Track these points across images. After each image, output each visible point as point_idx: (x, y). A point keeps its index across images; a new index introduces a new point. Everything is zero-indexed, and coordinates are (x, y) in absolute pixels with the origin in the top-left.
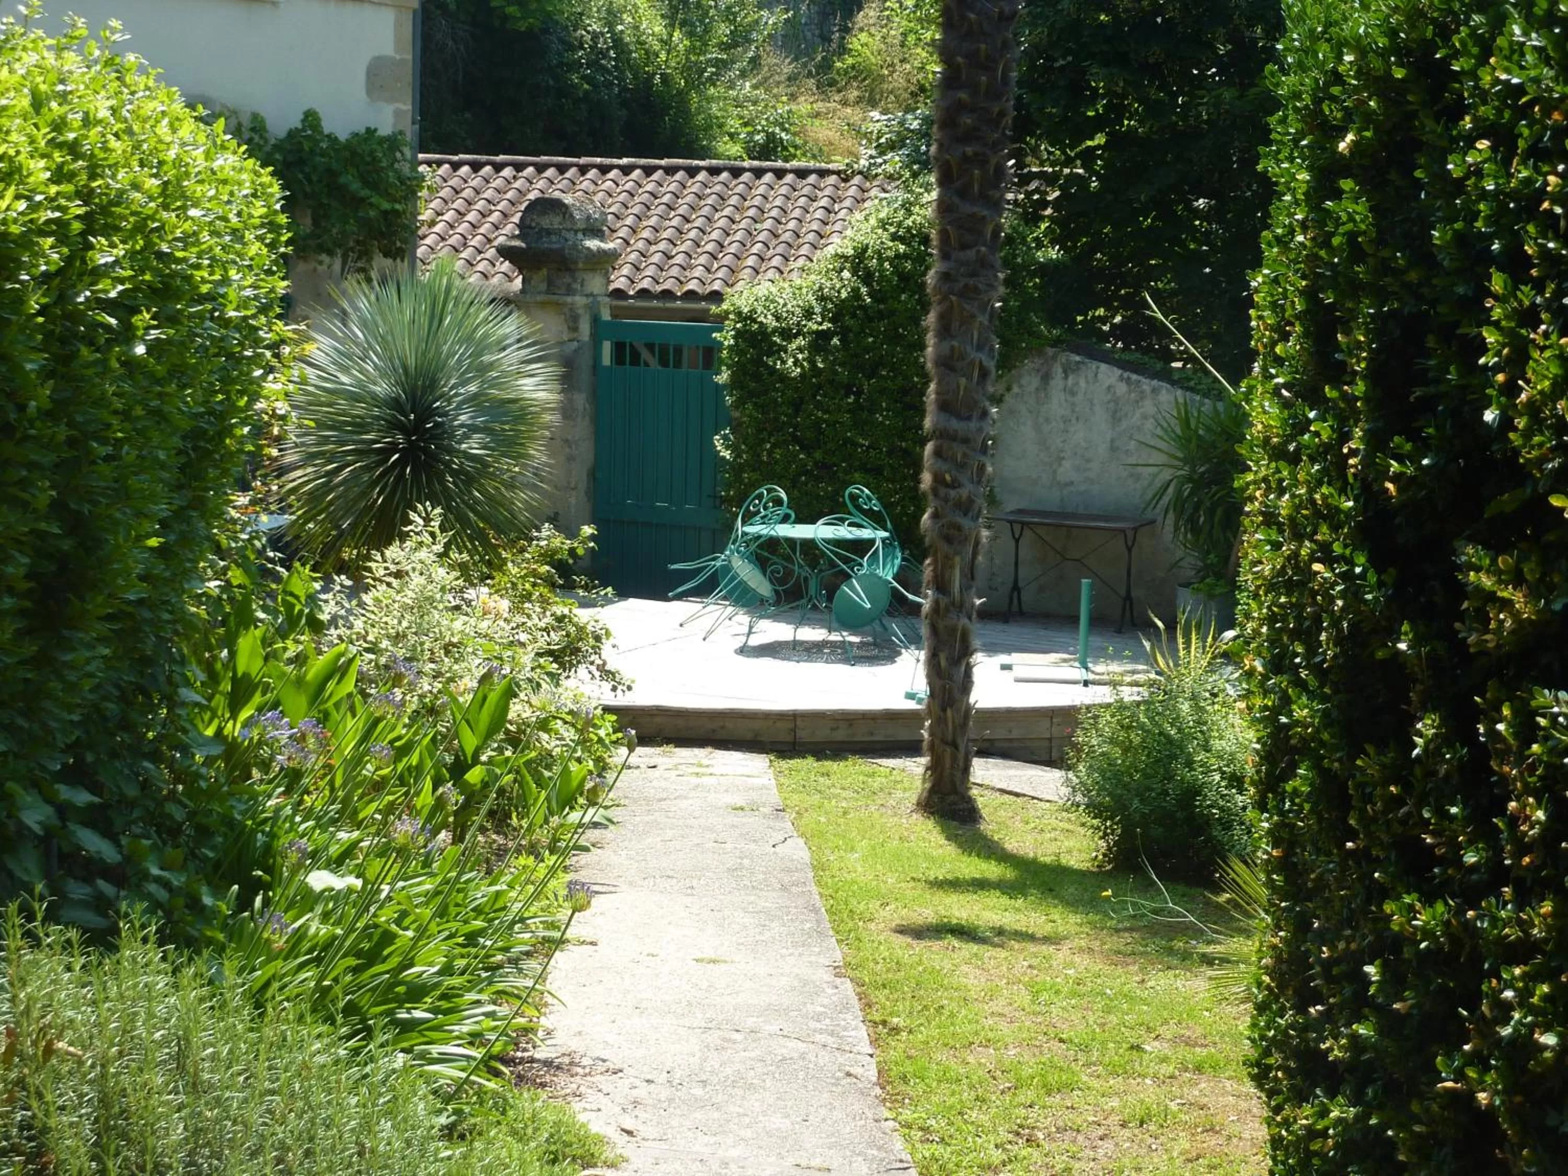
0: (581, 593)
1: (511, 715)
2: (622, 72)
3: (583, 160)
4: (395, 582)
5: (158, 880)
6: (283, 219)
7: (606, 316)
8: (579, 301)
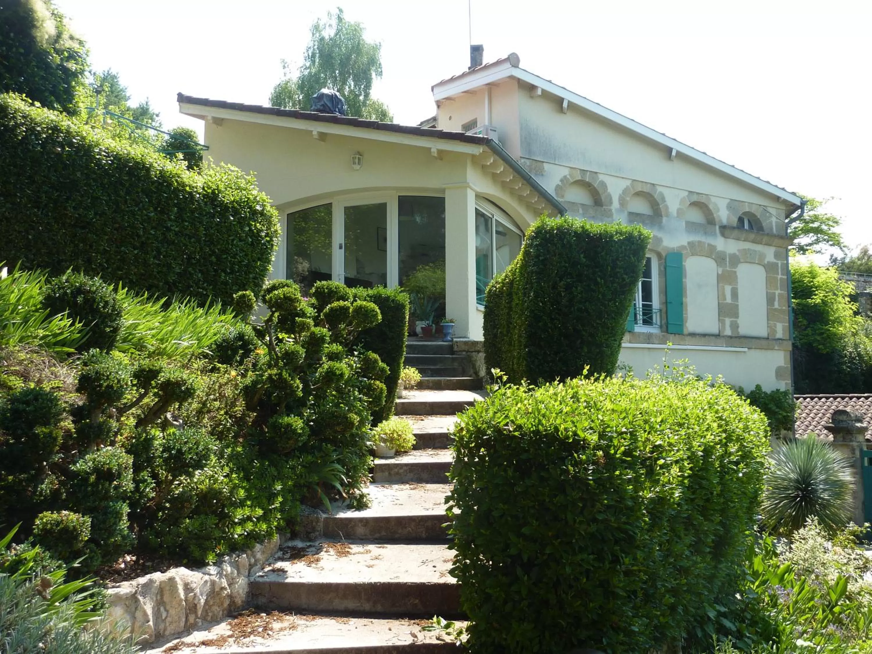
0: (866, 546)
1: (848, 589)
2: (861, 364)
3: (850, 395)
4: (803, 541)
5: (749, 638)
6: (768, 429)
7: (865, 449)
8: (855, 444)
